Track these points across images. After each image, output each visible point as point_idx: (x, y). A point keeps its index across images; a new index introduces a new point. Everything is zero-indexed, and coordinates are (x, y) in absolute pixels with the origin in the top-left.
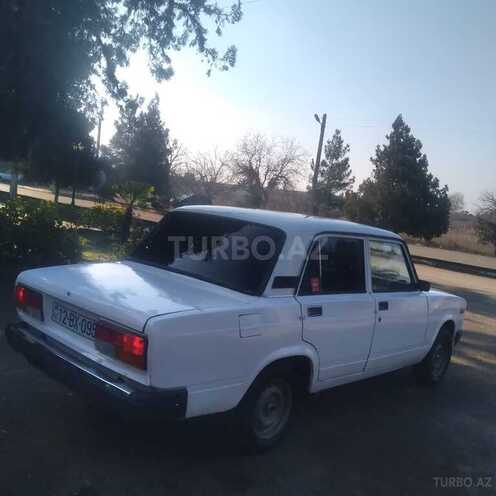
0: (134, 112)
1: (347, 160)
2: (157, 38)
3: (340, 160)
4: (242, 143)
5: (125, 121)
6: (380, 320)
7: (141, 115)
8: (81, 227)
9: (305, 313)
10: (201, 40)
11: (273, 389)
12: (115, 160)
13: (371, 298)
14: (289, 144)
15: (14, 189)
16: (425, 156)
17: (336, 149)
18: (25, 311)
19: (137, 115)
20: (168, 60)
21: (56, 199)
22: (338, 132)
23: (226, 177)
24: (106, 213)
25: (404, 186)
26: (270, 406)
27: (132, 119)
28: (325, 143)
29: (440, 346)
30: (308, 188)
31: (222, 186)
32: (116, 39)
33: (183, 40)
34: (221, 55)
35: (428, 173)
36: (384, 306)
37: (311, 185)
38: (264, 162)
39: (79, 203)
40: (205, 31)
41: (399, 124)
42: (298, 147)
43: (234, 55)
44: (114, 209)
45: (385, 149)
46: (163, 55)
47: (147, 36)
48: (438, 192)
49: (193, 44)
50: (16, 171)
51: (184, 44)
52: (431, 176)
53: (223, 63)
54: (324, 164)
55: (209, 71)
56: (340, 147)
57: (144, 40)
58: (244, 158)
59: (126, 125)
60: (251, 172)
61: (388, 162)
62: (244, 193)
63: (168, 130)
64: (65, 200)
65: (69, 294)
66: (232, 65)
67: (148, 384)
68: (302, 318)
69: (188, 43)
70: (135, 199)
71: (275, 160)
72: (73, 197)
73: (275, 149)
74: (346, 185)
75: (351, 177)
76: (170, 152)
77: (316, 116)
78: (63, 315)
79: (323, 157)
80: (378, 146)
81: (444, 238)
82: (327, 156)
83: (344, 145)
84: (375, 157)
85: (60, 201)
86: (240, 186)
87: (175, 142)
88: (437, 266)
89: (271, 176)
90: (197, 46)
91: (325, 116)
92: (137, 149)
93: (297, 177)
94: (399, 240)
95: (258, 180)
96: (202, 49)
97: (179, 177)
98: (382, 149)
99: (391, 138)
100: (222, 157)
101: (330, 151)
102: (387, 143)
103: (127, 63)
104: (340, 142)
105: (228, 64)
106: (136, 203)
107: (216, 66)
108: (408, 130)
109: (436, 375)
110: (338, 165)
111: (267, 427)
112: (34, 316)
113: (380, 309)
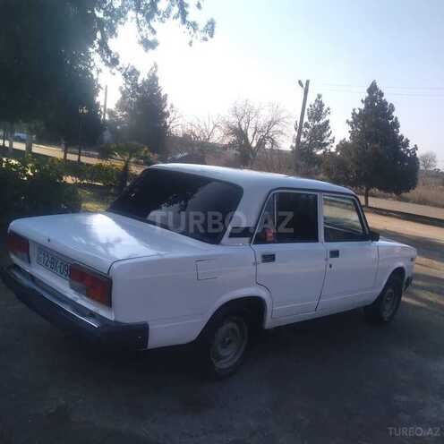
0: (136, 79)
1: (327, 122)
2: (143, 12)
3: (321, 122)
4: (232, 107)
5: (129, 87)
6: (331, 266)
7: (143, 81)
8: (85, 182)
9: (259, 259)
10: (183, 13)
11: (230, 325)
12: (119, 122)
13: (323, 246)
14: (275, 107)
15: (29, 148)
16: (396, 118)
17: (318, 112)
18: (15, 254)
19: (139, 82)
20: (154, 32)
21: (65, 156)
22: (319, 96)
23: (218, 137)
24: (107, 169)
25: (376, 146)
26: (227, 339)
27: (135, 86)
28: (307, 106)
29: (390, 290)
30: (292, 147)
31: (214, 146)
32: (107, 13)
33: (167, 14)
34: (201, 27)
35: (399, 134)
36: (335, 254)
37: (294, 145)
38: (252, 124)
39: (84, 160)
40: (187, 5)
41: (373, 89)
42: (282, 111)
43: (213, 27)
44: (113, 165)
45: (360, 112)
46: (150, 27)
47: (134, 10)
48: (408, 151)
49: (176, 17)
50: (31, 132)
51: (168, 16)
52: (402, 137)
53: (203, 35)
54: (307, 125)
55: (191, 42)
56: (321, 110)
57: (131, 14)
58: (234, 121)
59: (129, 90)
60: (240, 133)
61: (363, 124)
62: (234, 152)
63: (166, 95)
64: (72, 157)
65: (49, 240)
66: (212, 36)
67: (113, 319)
68: (256, 264)
69: (172, 16)
70: (131, 157)
71: (262, 122)
72: (79, 154)
73: (262, 112)
74: (326, 144)
75: (331, 138)
76: (167, 115)
77: (300, 82)
78: (47, 258)
79: (306, 119)
80: (354, 110)
81: (413, 193)
82: (309, 118)
83: (325, 108)
84: (351, 120)
85: (68, 158)
86: (231, 145)
87: (172, 107)
88: (404, 219)
89: (259, 136)
90: (179, 19)
91: (308, 82)
92: (139, 113)
93: (282, 137)
94: (352, 195)
95: (247, 140)
96: (184, 21)
97: (175, 138)
98: (357, 112)
99: (365, 102)
100: (214, 119)
101: (312, 114)
102: (363, 106)
103: (116, 36)
104: (321, 105)
105: (207, 36)
106: (132, 160)
107: (197, 37)
108: (382, 95)
109: (386, 315)
110: (319, 126)
111: (225, 357)
112: (23, 259)
113: (331, 257)
